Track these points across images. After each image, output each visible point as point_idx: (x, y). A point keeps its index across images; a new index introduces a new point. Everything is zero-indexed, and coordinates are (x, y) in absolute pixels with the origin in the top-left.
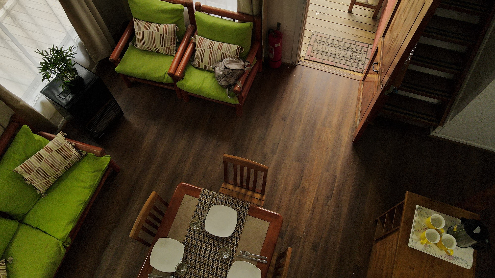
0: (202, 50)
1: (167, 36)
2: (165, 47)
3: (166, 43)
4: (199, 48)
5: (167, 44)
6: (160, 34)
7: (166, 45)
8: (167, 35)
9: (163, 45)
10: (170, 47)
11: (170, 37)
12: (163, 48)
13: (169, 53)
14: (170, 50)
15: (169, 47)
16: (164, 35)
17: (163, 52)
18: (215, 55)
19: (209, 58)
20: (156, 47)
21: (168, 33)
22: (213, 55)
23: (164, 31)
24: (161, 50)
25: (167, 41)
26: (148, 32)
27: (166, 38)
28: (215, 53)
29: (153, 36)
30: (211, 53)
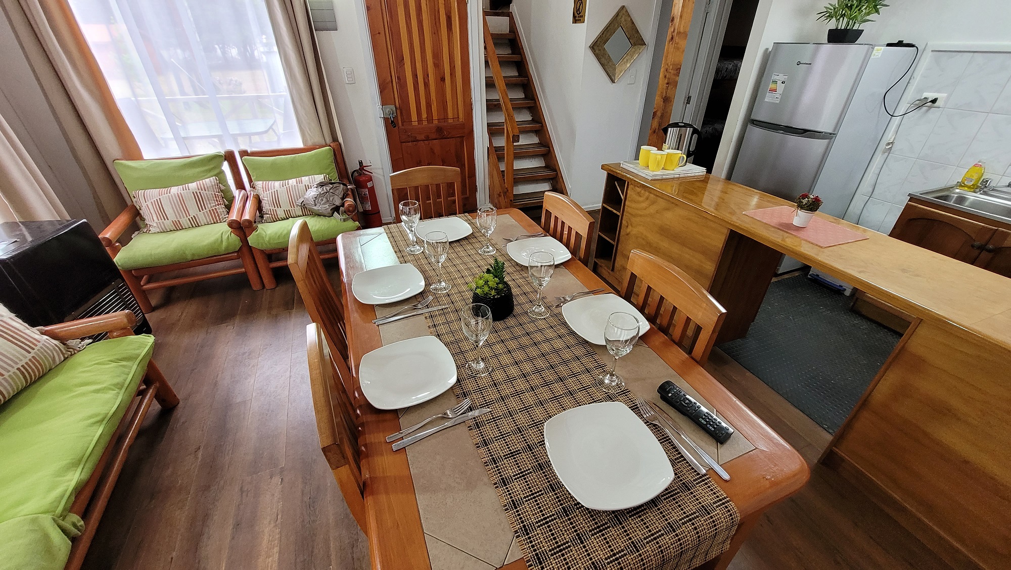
0: (272, 192)
1: (206, 193)
2: (207, 210)
3: (207, 204)
4: (266, 192)
5: (210, 203)
6: (193, 192)
7: (208, 206)
8: (205, 191)
9: (203, 207)
10: (216, 209)
11: (212, 194)
12: (204, 213)
13: (216, 218)
14: (217, 212)
15: (213, 208)
16: (200, 192)
17: (206, 219)
18: (296, 191)
19: (289, 197)
20: (190, 216)
21: (206, 188)
22: (293, 191)
23: (200, 189)
24: (202, 217)
25: (209, 200)
26: (169, 196)
27: (206, 196)
28: (295, 189)
29: (181, 199)
30: (288, 191)
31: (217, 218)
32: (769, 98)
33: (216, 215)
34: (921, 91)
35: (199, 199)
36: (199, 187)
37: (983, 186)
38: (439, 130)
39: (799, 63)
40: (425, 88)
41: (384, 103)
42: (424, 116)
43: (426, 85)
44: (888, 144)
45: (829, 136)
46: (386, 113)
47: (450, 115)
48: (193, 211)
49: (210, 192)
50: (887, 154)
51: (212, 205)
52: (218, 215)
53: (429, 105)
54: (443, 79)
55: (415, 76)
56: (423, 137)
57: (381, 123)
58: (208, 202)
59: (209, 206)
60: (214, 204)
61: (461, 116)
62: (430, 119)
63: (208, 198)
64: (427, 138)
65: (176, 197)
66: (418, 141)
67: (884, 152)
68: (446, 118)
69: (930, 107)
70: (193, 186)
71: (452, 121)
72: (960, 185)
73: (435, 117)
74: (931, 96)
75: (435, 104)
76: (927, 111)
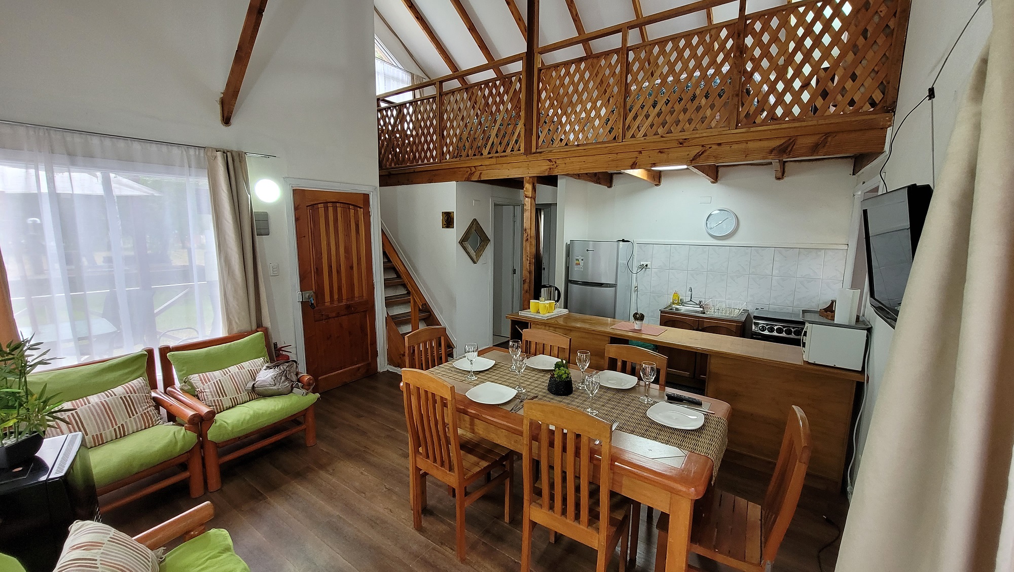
0: (214, 382)
4: (207, 383)
5: (141, 407)
6: (121, 397)
7: (139, 410)
8: (136, 393)
9: (134, 412)
11: (143, 396)
12: (135, 418)
13: (148, 421)
14: (150, 415)
15: (146, 411)
16: (129, 396)
17: (137, 425)
18: (240, 377)
19: (234, 385)
20: (116, 425)
21: (136, 390)
22: (237, 378)
23: (129, 392)
24: (131, 424)
25: (140, 404)
26: (89, 407)
27: (136, 399)
28: (239, 375)
29: (106, 408)
30: (232, 378)
31: (150, 421)
32: (576, 268)
33: (149, 418)
34: (639, 261)
35: (128, 403)
36: (128, 391)
37: (682, 303)
38: (348, 307)
39: (587, 250)
40: (338, 276)
41: (302, 289)
42: (336, 297)
43: (339, 272)
44: (635, 287)
45: (613, 286)
46: (305, 298)
47: (356, 294)
48: (122, 418)
49: (141, 394)
50: (636, 292)
51: (144, 408)
52: (151, 418)
53: (340, 289)
54: (352, 268)
55: (330, 267)
56: (334, 314)
57: (299, 306)
58: (139, 406)
59: (141, 409)
60: (146, 407)
61: (365, 295)
62: (340, 299)
63: (139, 401)
64: (338, 315)
65: (99, 407)
66: (330, 318)
67: (635, 292)
68: (353, 297)
69: (646, 268)
70: (119, 390)
71: (358, 299)
72: (673, 303)
73: (344, 297)
74: (645, 263)
75: (345, 287)
76: (645, 270)
